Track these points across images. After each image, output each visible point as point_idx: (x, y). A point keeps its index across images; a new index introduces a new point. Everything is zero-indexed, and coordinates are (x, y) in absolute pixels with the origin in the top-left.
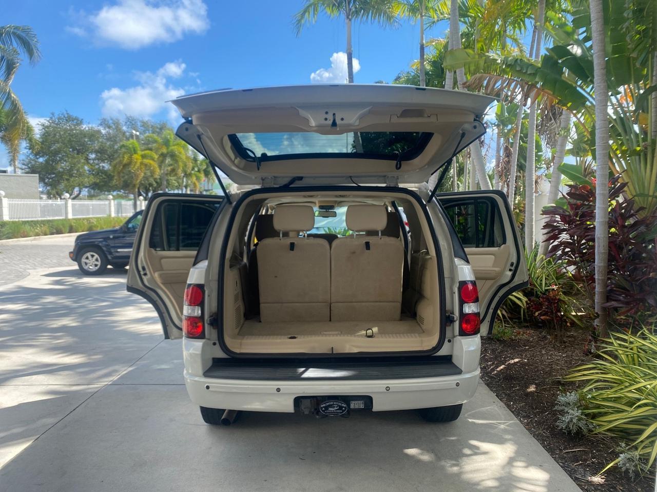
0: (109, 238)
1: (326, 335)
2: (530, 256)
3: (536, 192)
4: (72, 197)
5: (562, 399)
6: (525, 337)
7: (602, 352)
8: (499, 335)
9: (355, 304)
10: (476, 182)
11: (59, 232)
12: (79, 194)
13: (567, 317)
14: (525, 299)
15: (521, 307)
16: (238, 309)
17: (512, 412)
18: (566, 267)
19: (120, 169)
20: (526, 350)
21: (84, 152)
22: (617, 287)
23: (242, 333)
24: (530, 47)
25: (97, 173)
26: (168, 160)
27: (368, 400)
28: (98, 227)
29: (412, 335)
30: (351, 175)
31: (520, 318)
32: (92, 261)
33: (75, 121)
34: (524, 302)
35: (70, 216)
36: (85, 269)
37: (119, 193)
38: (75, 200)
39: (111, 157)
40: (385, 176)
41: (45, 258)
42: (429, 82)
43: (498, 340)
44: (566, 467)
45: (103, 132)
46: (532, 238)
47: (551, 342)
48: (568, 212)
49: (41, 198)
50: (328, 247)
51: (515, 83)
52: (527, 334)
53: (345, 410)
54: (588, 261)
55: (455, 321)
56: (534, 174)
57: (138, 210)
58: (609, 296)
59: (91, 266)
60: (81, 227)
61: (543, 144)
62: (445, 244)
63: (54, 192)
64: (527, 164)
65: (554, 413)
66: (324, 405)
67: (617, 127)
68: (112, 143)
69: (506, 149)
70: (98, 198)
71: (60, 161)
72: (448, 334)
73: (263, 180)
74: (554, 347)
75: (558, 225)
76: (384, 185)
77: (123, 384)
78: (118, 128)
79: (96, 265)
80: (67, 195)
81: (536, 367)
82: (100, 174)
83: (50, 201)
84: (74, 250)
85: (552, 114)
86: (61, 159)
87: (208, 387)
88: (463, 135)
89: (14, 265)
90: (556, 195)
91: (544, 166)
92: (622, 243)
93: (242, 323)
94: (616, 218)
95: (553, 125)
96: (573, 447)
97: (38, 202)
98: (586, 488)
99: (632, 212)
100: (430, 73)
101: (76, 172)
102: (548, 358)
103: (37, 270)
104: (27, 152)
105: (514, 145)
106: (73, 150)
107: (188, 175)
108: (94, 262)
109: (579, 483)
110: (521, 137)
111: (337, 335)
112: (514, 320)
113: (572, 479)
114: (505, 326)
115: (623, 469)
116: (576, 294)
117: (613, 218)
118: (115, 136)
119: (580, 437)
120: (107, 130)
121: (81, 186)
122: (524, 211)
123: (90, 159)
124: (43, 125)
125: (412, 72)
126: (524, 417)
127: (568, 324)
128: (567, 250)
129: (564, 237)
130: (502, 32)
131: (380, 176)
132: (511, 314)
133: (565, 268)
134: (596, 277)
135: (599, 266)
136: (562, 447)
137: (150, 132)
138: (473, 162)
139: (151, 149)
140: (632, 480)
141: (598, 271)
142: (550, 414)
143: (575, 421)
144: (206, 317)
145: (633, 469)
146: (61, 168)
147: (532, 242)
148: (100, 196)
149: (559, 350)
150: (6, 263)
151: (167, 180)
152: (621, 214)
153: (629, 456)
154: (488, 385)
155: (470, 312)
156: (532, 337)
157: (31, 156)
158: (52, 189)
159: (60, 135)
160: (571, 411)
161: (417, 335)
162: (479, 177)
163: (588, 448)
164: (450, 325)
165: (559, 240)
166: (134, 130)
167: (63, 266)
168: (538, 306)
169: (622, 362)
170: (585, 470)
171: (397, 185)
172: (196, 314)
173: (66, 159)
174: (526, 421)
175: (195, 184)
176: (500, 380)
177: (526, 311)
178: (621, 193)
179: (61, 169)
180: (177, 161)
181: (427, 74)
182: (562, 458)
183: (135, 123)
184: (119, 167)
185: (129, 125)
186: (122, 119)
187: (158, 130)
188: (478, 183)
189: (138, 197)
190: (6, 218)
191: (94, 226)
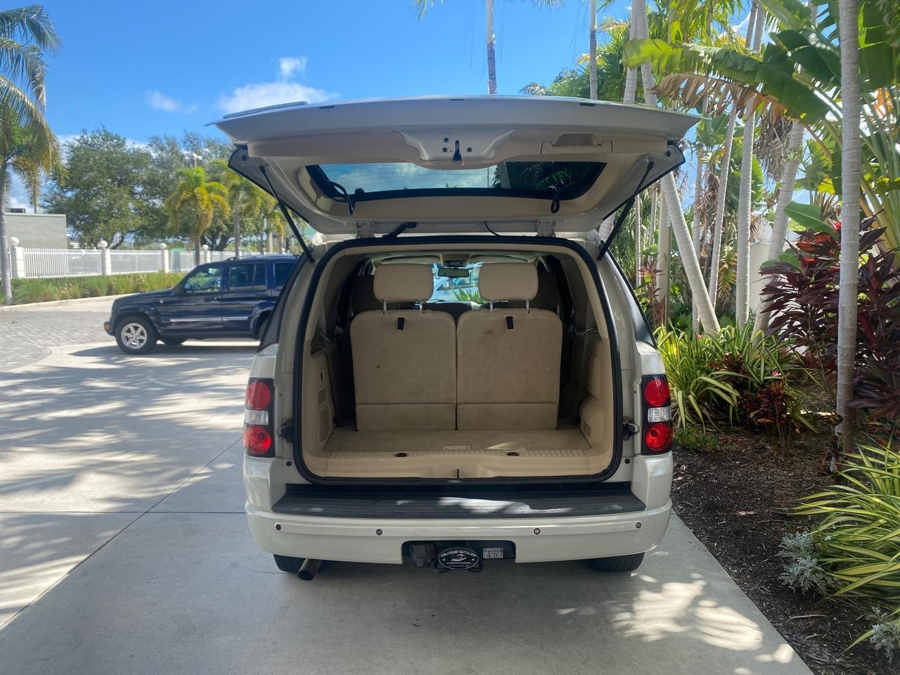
0: (158, 304)
1: (449, 451)
2: (743, 332)
3: (752, 240)
4: (111, 245)
5: (788, 541)
6: (735, 447)
7: (846, 473)
8: (698, 445)
9: (492, 405)
10: (668, 226)
11: (94, 294)
12: (122, 241)
13: (795, 421)
14: (735, 394)
15: (729, 404)
16: (323, 414)
17: (716, 557)
18: (795, 348)
19: (177, 207)
20: (736, 467)
21: (128, 184)
22: (867, 379)
23: (330, 447)
24: (746, 33)
25: (145, 212)
26: (242, 195)
27: (509, 547)
28: (146, 287)
29: (574, 451)
30: (486, 220)
31: (727, 420)
32: (135, 335)
33: (115, 141)
34: (734, 397)
35: (109, 272)
36: (125, 346)
37: (175, 239)
38: (115, 251)
39: (165, 190)
40: (535, 222)
41: (74, 331)
42: (602, 83)
43: (696, 451)
44: (794, 641)
45: (154, 155)
46: (746, 305)
47: (772, 455)
48: (800, 270)
49: (70, 247)
50: (453, 324)
51: (724, 86)
52: (739, 443)
53: (475, 562)
54: (827, 340)
55: (636, 433)
56: (749, 215)
57: (202, 262)
58: (855, 391)
59: (134, 341)
60: (124, 287)
61: (763, 172)
62: (623, 320)
63: (87, 238)
64: (740, 201)
65: (778, 561)
66: (445, 554)
67: (870, 147)
68: (165, 171)
69: (711, 179)
70: (148, 246)
71: (94, 196)
72: (626, 452)
73: (358, 226)
74: (776, 463)
75: (784, 288)
76: (534, 234)
77: (170, 512)
78: (174, 151)
79: (141, 341)
80: (104, 243)
81: (751, 492)
82: (150, 214)
83: (83, 250)
84: (111, 320)
85: (775, 130)
86: (97, 193)
87: (278, 527)
88: (651, 165)
89: (30, 340)
90: (781, 245)
91: (764, 203)
92: (877, 316)
93: (330, 432)
94: (869, 279)
95: (778, 143)
96: (805, 611)
97: (66, 252)
99: (892, 270)
100: (604, 71)
101: (116, 211)
102: (767, 478)
103: (62, 347)
104: (50, 184)
105: (722, 173)
106: (113, 182)
107: (269, 216)
108: (138, 336)
109: (812, 666)
110: (731, 162)
111: (464, 451)
112: (720, 422)
113: (803, 659)
114: (707, 431)
115: (878, 646)
116: (806, 385)
117: (864, 279)
118: (170, 162)
119: (814, 597)
120: (159, 152)
121: (125, 230)
122: (735, 267)
123: (136, 194)
124: (72, 146)
125: (579, 70)
126: (733, 565)
127: (797, 430)
128: (797, 323)
129: (793, 305)
130: (706, 12)
131: (529, 222)
132: (715, 412)
133: (793, 349)
134: (839, 364)
135: (843, 349)
136: (788, 611)
137: (218, 155)
138: (664, 198)
139: (218, 180)
140: (890, 661)
141: (842, 355)
142: (771, 561)
143: (807, 574)
144: (277, 426)
145: (892, 646)
146: (97, 205)
147: (745, 311)
148: (150, 243)
149: (783, 466)
150: (20, 337)
151: (242, 223)
152: (876, 274)
153: (886, 628)
154: (681, 517)
155: (658, 421)
156: (745, 446)
157: (55, 189)
158: (85, 235)
159: (95, 161)
160: (802, 561)
161: (580, 451)
162: (671, 219)
163: (826, 614)
164: (628, 439)
165: (785, 310)
166: (195, 153)
167: (98, 342)
168: (755, 404)
169: (877, 490)
170: (821, 646)
171: (553, 233)
172: (262, 422)
173: (103, 193)
174: (736, 571)
175: (279, 226)
176: (698, 510)
177: (737, 410)
178: (876, 242)
179: (96, 207)
180: (254, 197)
181: (599, 72)
182: (788, 627)
183: (198, 143)
184: (176, 204)
185: (189, 146)
186: (180, 137)
187: (228, 153)
188: (671, 228)
189: (202, 245)
190: (21, 275)
191: (142, 286)
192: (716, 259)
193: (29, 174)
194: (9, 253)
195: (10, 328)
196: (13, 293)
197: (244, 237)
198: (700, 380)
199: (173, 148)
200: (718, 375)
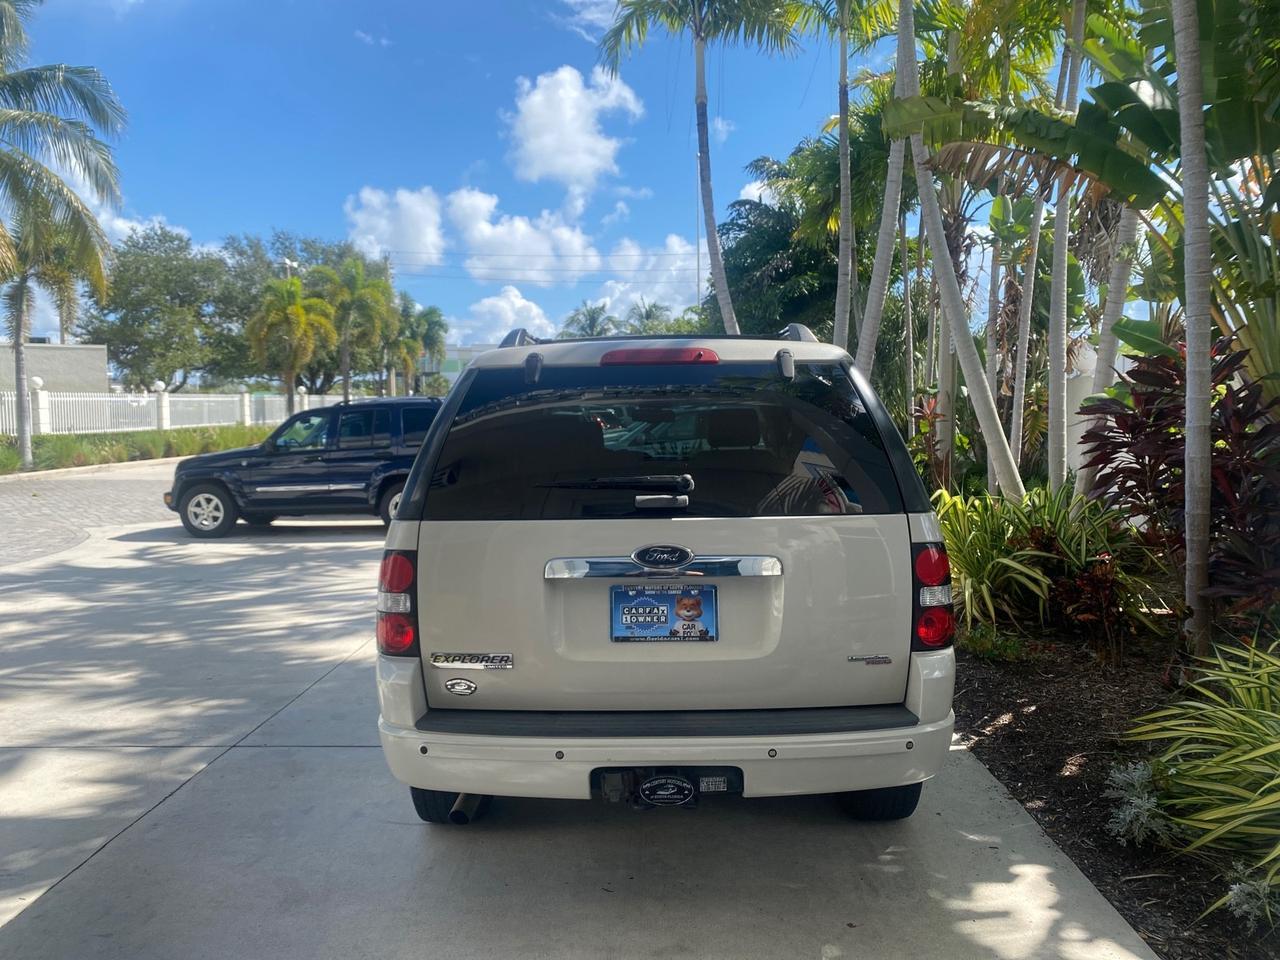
0: (239, 466)
2: (1056, 497)
3: (1069, 370)
4: (169, 388)
5: (1118, 776)
6: (1047, 656)
7: (1199, 684)
8: (996, 652)
10: (951, 352)
11: (145, 455)
12: (184, 382)
13: (1131, 617)
14: (1045, 581)
15: (1038, 597)
17: (1022, 802)
18: (1128, 518)
19: (262, 333)
20: (1048, 681)
21: (194, 302)
22: (1228, 557)
25: (217, 342)
26: (353, 316)
27: (734, 775)
28: (219, 445)
31: (1036, 619)
32: (208, 510)
33: (176, 242)
34: (1045, 586)
35: (167, 425)
36: (193, 527)
37: (260, 379)
38: (177, 395)
39: (245, 311)
41: (120, 506)
43: (993, 661)
44: (1128, 910)
45: (230, 262)
46: (1062, 461)
47: (1098, 665)
48: (1132, 409)
49: (112, 391)
51: (1023, 158)
52: (1052, 651)
53: (688, 796)
54: (1172, 505)
56: (1065, 336)
57: (297, 410)
58: (1213, 574)
59: (206, 520)
60: (187, 445)
61: (1084, 276)
63: (137, 378)
64: (1051, 317)
65: (1104, 804)
66: (648, 785)
67: (1229, 241)
68: (246, 283)
69: (1010, 286)
70: (221, 389)
71: (147, 318)
74: (1104, 676)
75: (1111, 434)
77: (266, 746)
78: (258, 255)
79: (215, 519)
80: (161, 385)
81: (1069, 714)
82: (224, 344)
83: (129, 395)
84: (173, 490)
85: (1101, 218)
86: (150, 315)
87: (424, 750)
89: (60, 519)
90: (1109, 377)
91: (1086, 320)
92: (1239, 470)
94: (1226, 419)
95: (1104, 239)
96: (1141, 870)
97: (105, 398)
98: (1165, 950)
99: (1259, 407)
100: (861, 139)
101: (177, 340)
102: (1092, 697)
103: (103, 529)
104: (86, 303)
105: (1025, 278)
106: (172, 299)
107: (391, 345)
108: (211, 512)
110: (1038, 263)
112: (1026, 623)
113: (1138, 932)
115: (1237, 914)
116: (1150, 573)
117: (1221, 419)
118: (252, 271)
119: (1154, 850)
120: (238, 258)
121: (188, 367)
122: (1046, 409)
123: (204, 316)
125: (827, 139)
127: (1133, 630)
128: (1130, 483)
129: (1124, 458)
132: (1020, 610)
134: (1187, 536)
135: (1193, 516)
136: (1119, 870)
137: (320, 261)
138: (945, 314)
139: (319, 296)
141: (1191, 524)
142: (1096, 806)
143: (1143, 819)
145: (1257, 913)
146: (150, 333)
147: (1062, 470)
148: (223, 385)
149: (1114, 680)
150: (44, 514)
151: (352, 355)
152: (1238, 413)
153: (1250, 889)
155: (934, 604)
156: (1061, 654)
157: (92, 310)
158: (133, 374)
159: (148, 270)
160: (1136, 801)
162: (956, 343)
163: (1171, 873)
165: (1114, 465)
166: (289, 258)
168: (1073, 594)
169: (1238, 703)
170: (1164, 916)
172: (401, 609)
173: (160, 315)
174: (1047, 819)
175: (405, 360)
177: (1048, 604)
178: (1237, 370)
179: (149, 335)
180: (370, 319)
181: (854, 141)
182: (1119, 891)
183: (291, 244)
184: (261, 329)
185: (278, 248)
186: (267, 237)
187: (334, 258)
188: (954, 355)
189: (297, 386)
190: (45, 429)
191: (213, 444)
192: (1020, 399)
193: (60, 289)
194: (30, 398)
195: (30, 503)
196: (34, 454)
197: (356, 375)
198: (998, 563)
199: (256, 252)
200: (1022, 556)
